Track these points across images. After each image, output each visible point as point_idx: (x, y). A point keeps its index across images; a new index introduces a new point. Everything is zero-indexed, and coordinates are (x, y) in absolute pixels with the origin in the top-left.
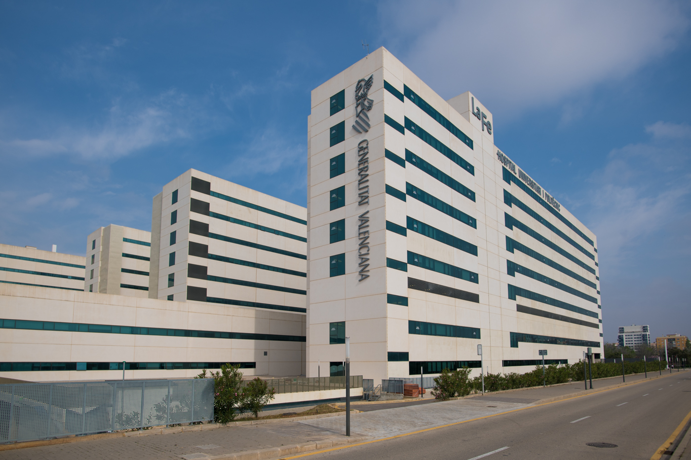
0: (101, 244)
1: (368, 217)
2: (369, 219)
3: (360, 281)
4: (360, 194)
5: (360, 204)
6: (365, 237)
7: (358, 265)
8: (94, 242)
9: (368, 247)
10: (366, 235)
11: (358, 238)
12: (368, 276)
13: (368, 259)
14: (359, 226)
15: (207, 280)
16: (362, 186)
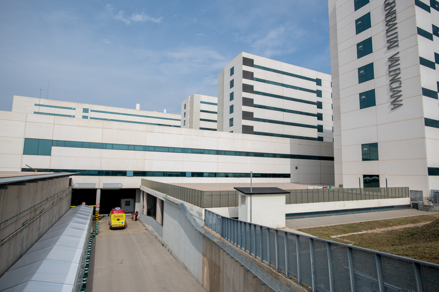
0: (189, 105)
1: (399, 57)
2: (400, 59)
3: (392, 109)
4: (387, 41)
5: (389, 48)
6: (397, 74)
7: (389, 97)
8: (185, 105)
9: (400, 81)
10: (397, 72)
11: (388, 75)
12: (402, 105)
13: (401, 91)
14: (389, 66)
15: (253, 120)
16: (389, 34)
